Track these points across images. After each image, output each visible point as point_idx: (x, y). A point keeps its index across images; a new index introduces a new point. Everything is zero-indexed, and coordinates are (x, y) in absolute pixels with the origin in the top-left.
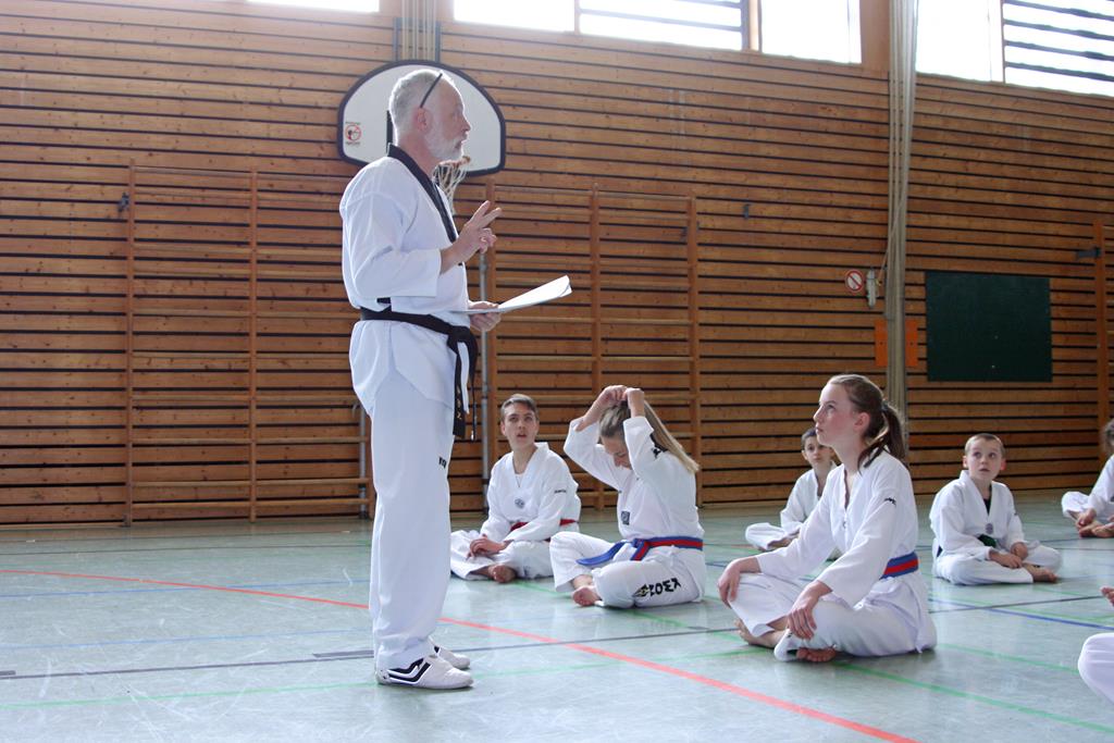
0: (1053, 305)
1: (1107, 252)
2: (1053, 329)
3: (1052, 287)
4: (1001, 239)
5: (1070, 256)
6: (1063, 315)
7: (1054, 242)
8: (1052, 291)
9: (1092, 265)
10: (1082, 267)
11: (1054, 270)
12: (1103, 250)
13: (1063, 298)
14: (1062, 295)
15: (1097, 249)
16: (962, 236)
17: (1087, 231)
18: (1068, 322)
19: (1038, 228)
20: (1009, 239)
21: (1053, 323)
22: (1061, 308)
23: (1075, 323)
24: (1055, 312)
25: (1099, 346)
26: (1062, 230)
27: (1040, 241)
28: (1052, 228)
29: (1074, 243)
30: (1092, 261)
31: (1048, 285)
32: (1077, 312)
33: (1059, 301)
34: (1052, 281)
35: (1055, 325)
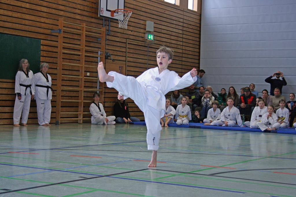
0: (42, 51)
1: (63, 32)
2: (41, 60)
3: (41, 44)
4: (24, 22)
5: (49, 32)
6: (45, 55)
7: (43, 25)
8: (41, 45)
9: (58, 36)
10: (53, 37)
11: (42, 37)
12: (62, 31)
13: (45, 48)
14: (45, 47)
15: (60, 30)
16: (9, 19)
17: (55, 22)
18: (46, 58)
19: (38, 19)
20: (27, 22)
21: (41, 58)
22: (44, 52)
23: (49, 58)
24: (42, 53)
25: (58, 68)
26: (47, 21)
27: (38, 24)
28: (43, 20)
29: (51, 26)
30: (57, 34)
31: (40, 42)
32: (50, 54)
33: (44, 49)
34: (41, 40)
35: (42, 59)
